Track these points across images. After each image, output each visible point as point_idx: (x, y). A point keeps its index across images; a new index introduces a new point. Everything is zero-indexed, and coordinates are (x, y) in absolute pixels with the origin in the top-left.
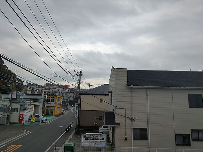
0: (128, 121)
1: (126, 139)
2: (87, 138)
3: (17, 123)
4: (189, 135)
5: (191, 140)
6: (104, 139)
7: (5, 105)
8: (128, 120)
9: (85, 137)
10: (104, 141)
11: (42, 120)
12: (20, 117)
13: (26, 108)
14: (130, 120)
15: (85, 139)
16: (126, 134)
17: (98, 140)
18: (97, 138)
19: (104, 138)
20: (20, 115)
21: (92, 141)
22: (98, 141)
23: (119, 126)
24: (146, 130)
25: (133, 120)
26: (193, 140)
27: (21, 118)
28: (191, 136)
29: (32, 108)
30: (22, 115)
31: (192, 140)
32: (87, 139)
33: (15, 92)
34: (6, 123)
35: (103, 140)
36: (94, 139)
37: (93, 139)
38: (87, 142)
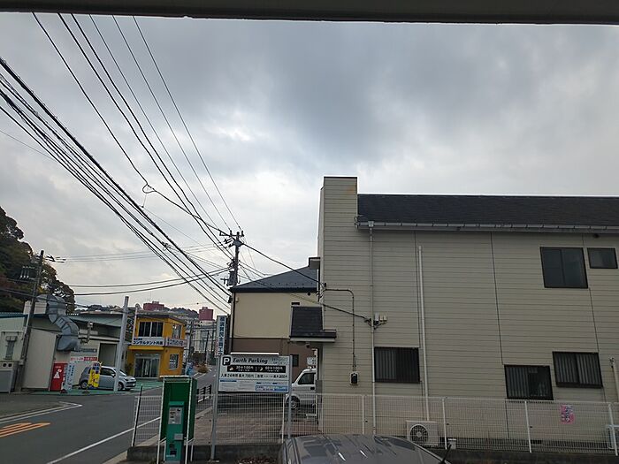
0: (361, 326)
1: (354, 380)
2: (234, 366)
3: (46, 390)
4: (549, 367)
5: (554, 384)
6: (283, 370)
7: (13, 335)
8: (360, 324)
9: (227, 364)
10: (283, 377)
11: (120, 383)
12: (54, 371)
13: (75, 344)
14: (366, 324)
15: (228, 371)
16: (354, 366)
17: (266, 371)
18: (264, 367)
19: (284, 367)
20: (55, 365)
21: (249, 376)
22: (268, 377)
23: (333, 340)
24: (414, 353)
25: (376, 323)
26: (560, 385)
27: (57, 376)
28: (552, 373)
29: (92, 350)
30: (63, 366)
31: (557, 383)
32: (235, 370)
33: (45, 296)
34: (13, 390)
35: (280, 371)
36: (255, 369)
37: (251, 371)
38: (235, 378)
